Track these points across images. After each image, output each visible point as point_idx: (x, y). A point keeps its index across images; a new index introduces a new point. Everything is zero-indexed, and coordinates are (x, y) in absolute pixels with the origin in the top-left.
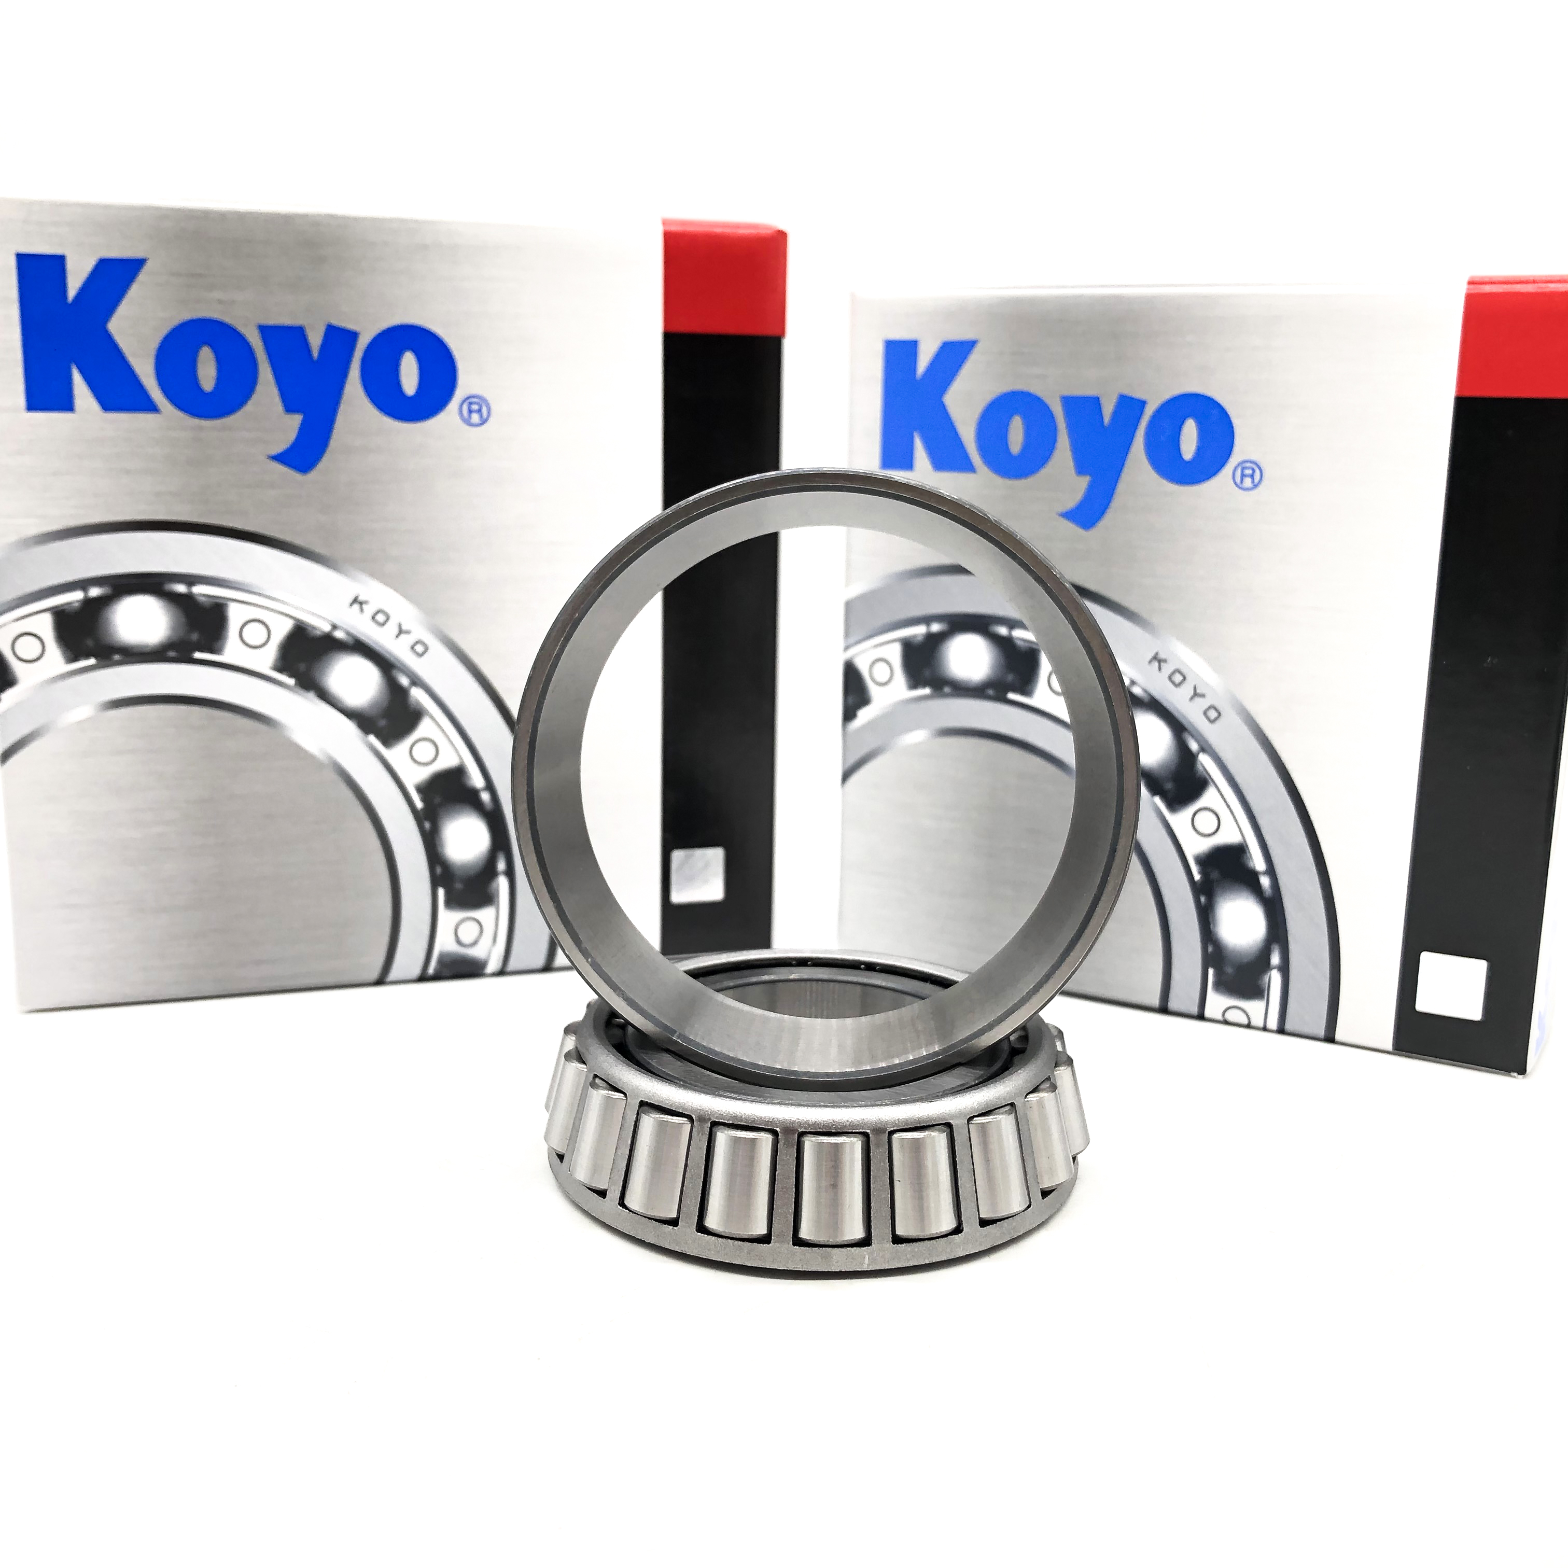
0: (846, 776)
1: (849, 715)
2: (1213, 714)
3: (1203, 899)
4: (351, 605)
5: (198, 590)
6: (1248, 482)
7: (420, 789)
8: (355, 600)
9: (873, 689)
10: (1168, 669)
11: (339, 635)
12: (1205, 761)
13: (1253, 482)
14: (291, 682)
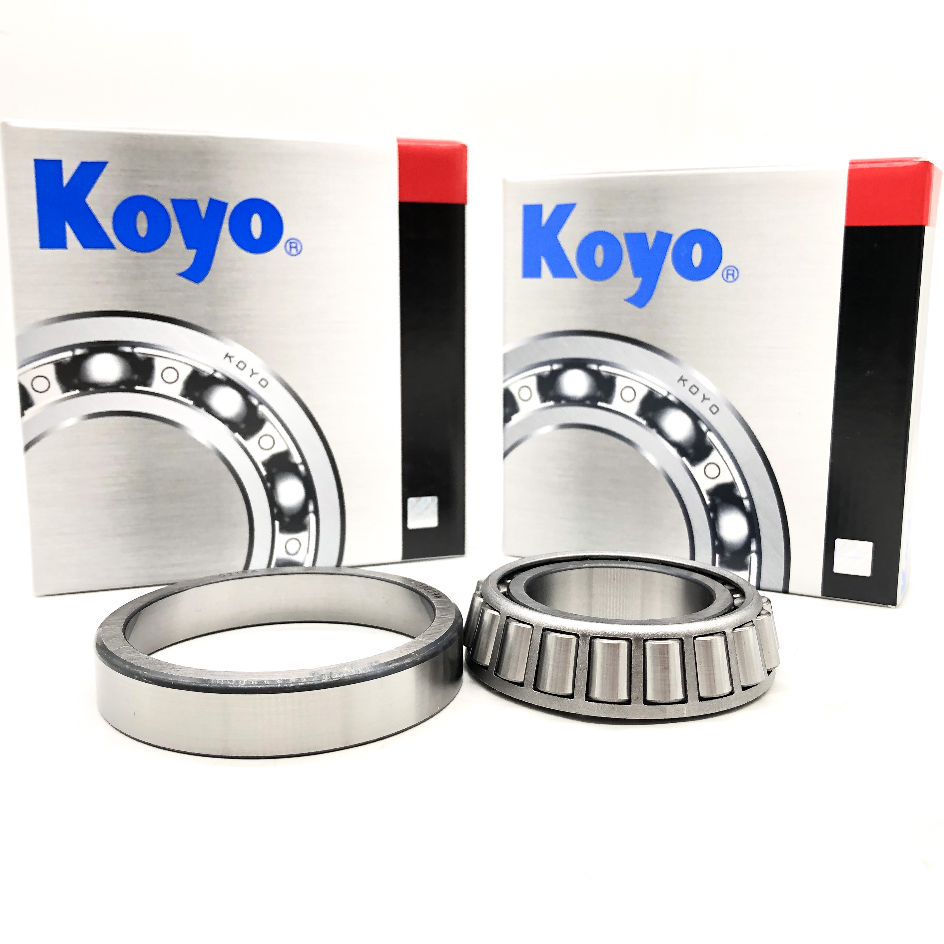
0: (505, 455)
1: (507, 419)
2: (714, 409)
3: (711, 515)
4: (225, 358)
5: (138, 350)
6: (731, 278)
7: (265, 464)
8: (227, 356)
9: (520, 403)
10: (688, 385)
11: (218, 375)
12: (711, 436)
13: (733, 278)
14: (191, 402)
